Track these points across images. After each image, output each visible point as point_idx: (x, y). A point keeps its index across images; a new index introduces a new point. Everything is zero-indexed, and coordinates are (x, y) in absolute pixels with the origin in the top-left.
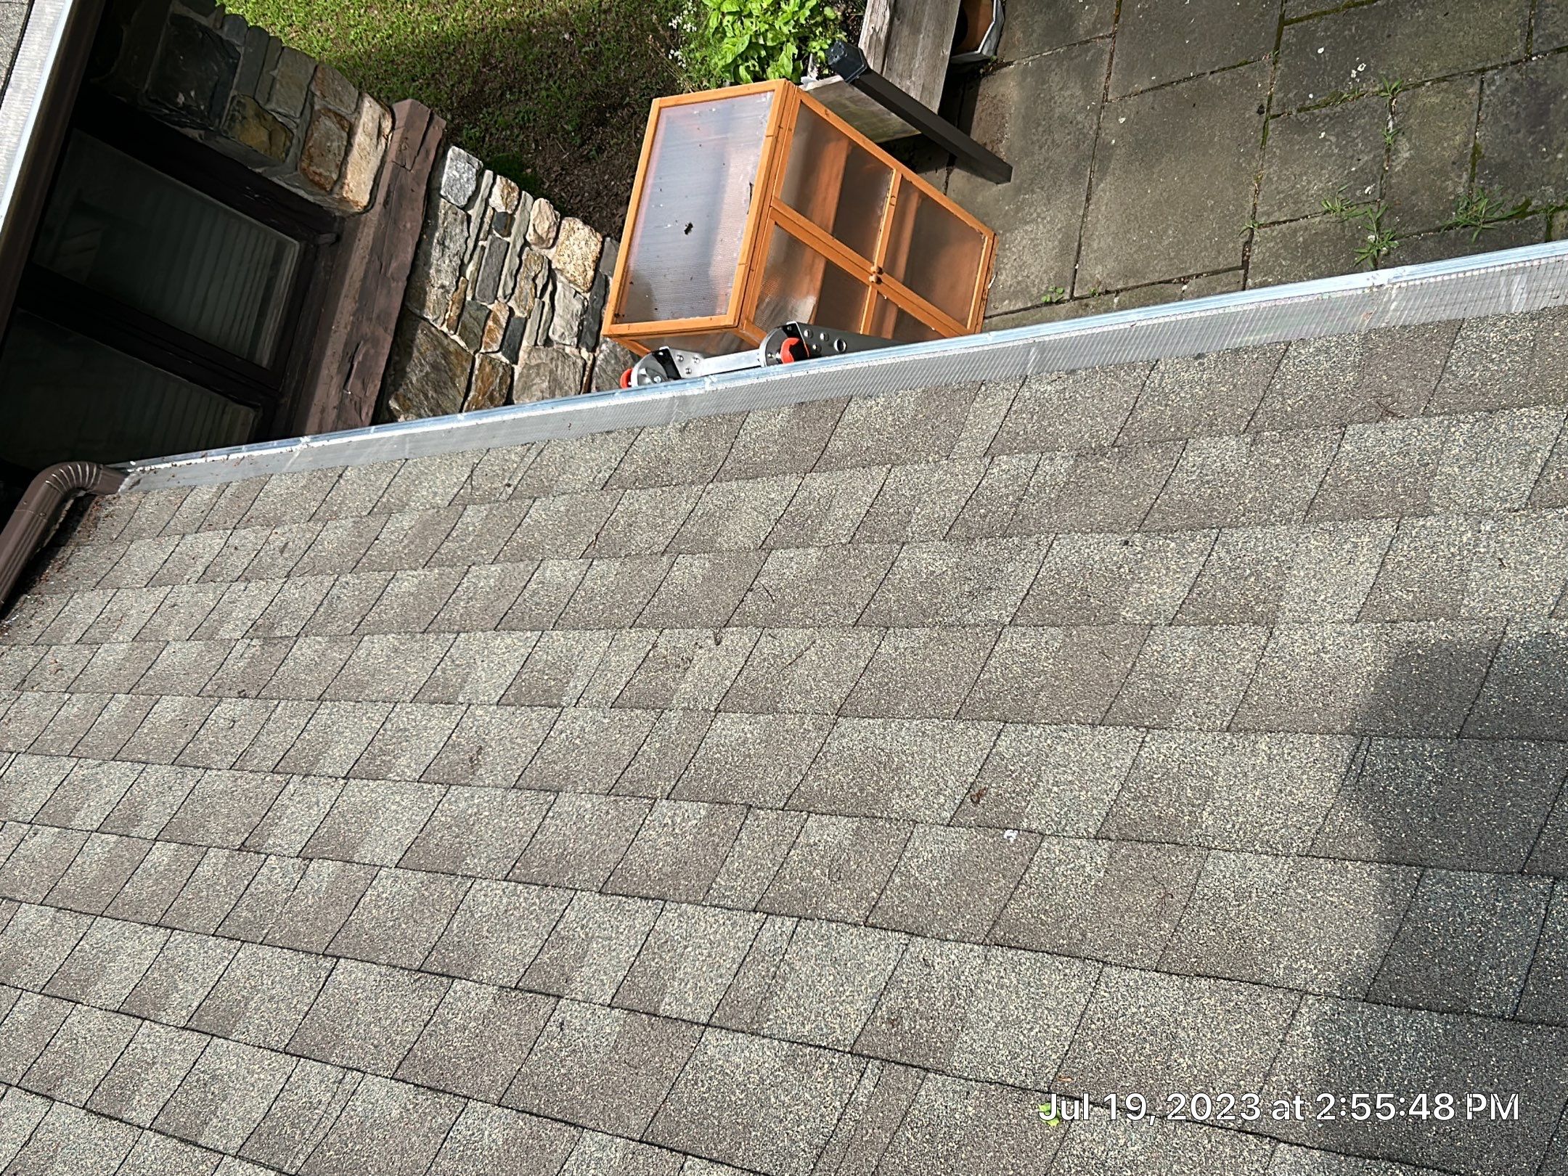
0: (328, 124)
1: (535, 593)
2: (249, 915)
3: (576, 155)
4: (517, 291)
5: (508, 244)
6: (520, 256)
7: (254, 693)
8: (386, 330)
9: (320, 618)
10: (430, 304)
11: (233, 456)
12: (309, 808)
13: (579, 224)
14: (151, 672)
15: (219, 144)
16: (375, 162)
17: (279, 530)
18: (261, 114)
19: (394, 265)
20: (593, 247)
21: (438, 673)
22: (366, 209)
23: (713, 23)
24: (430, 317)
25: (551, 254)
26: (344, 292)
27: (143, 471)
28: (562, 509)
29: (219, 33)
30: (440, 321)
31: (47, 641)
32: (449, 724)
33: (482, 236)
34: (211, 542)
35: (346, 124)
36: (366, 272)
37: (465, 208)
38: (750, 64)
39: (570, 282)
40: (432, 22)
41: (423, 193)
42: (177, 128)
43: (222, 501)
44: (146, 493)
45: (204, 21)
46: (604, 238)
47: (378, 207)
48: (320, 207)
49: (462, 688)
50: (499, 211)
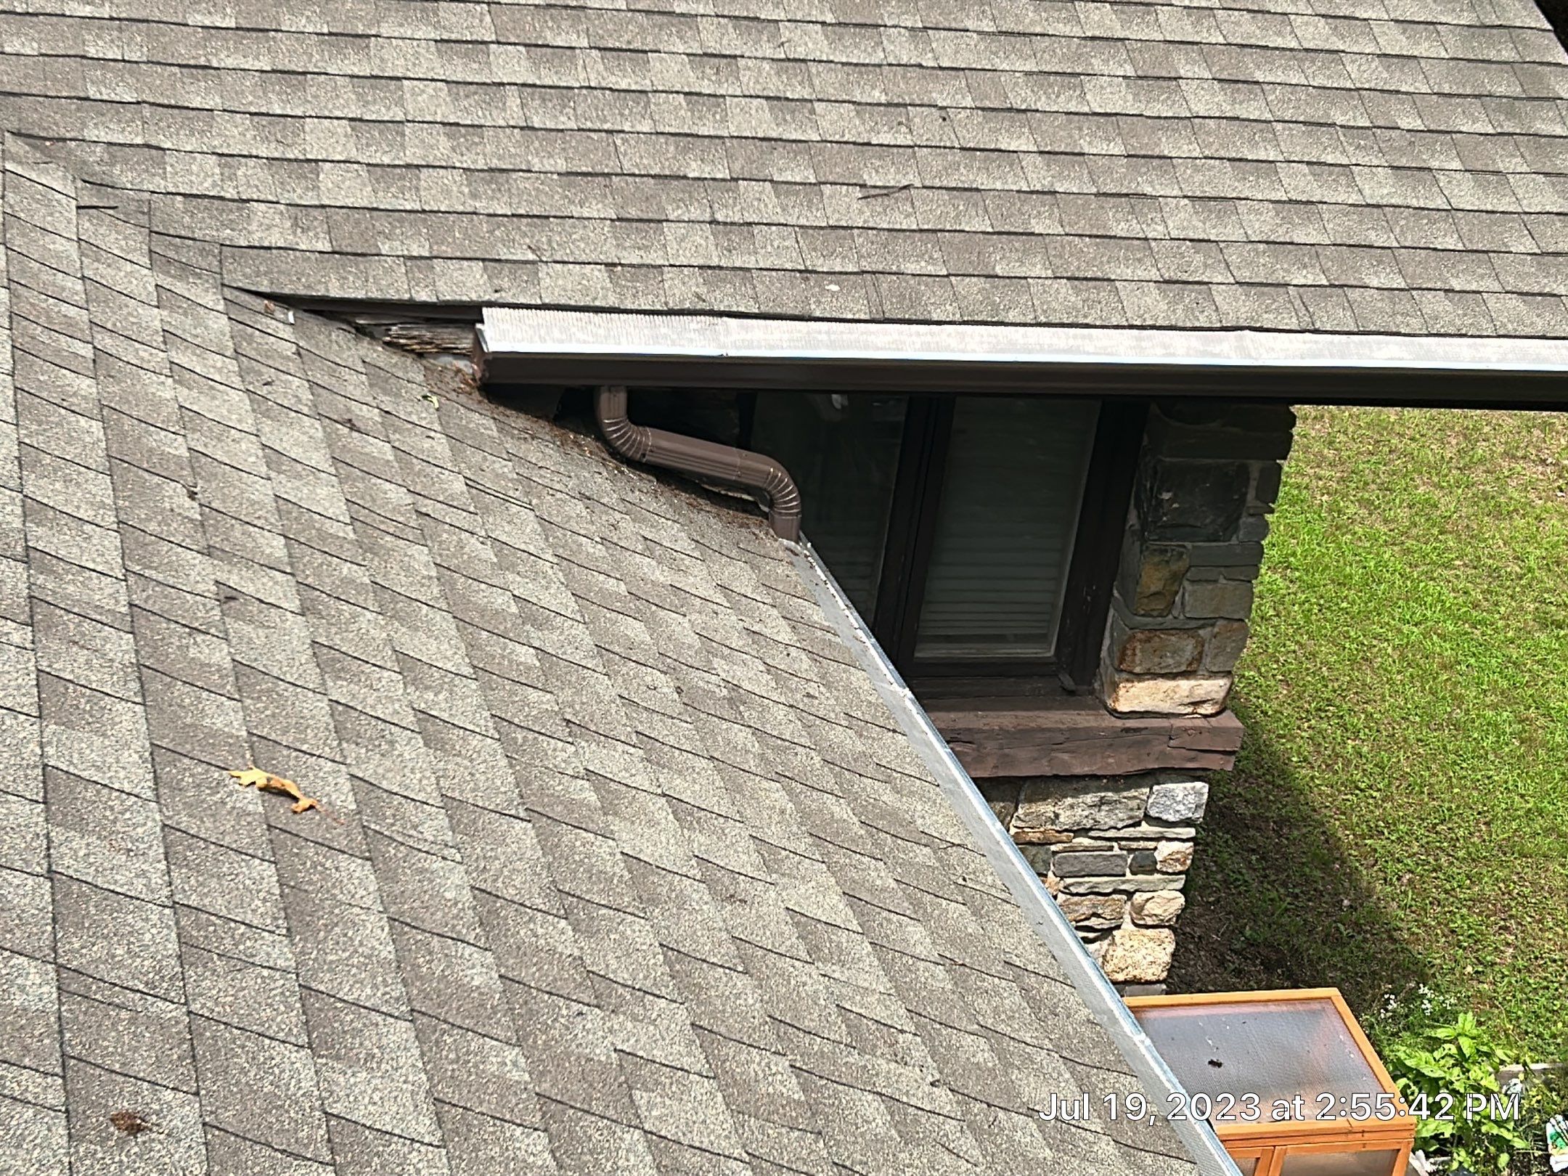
0: (1189, 647)
1: (889, 921)
2: (520, 741)
3: (1222, 949)
4: (1076, 899)
5: (1124, 875)
6: (1115, 891)
7: (686, 700)
8: (996, 767)
9: (772, 741)
10: (1034, 808)
11: (860, 633)
12: (626, 770)
13: (1171, 948)
14: (654, 608)
15: (1131, 547)
16: (1165, 707)
17: (822, 688)
18: (1177, 578)
19: (1066, 757)
20: (1150, 971)
21: (784, 853)
22: (1114, 713)
23: (1441, 1033)
24: (1020, 811)
25: (1127, 926)
26: (1020, 713)
27: (806, 556)
28: (970, 930)
29: (1244, 514)
30: (1020, 824)
31: (630, 509)
32: (749, 870)
33: (1123, 843)
34: (784, 634)
35: (1194, 666)
36: (1049, 730)
37: (1147, 817)
38: (1413, 1088)
39: (1104, 957)
40: (1299, 754)
41: (1150, 766)
42: (1132, 502)
43: (819, 633)
44: (791, 563)
45: (1251, 495)
46: (1164, 981)
47: (1119, 723)
48: (1098, 666)
49: (783, 875)
50: (1156, 854)
